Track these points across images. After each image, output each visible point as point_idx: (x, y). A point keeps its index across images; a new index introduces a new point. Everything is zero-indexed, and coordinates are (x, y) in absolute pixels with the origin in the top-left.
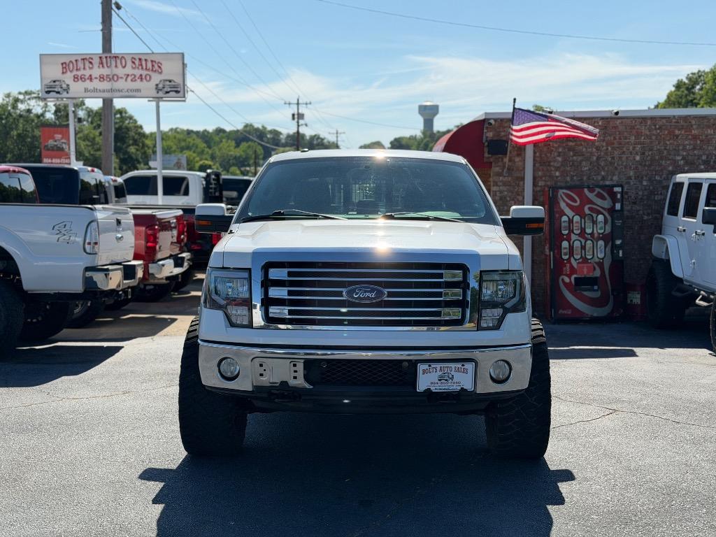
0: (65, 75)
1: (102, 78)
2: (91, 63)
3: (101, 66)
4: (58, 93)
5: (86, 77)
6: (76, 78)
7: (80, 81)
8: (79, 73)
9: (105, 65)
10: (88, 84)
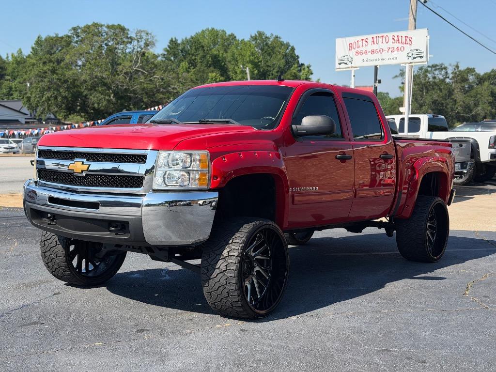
0: (350, 52)
1: (373, 52)
2: (367, 42)
3: (373, 43)
4: (346, 64)
5: (363, 52)
6: (357, 53)
7: (359, 55)
8: (359, 50)
9: (375, 43)
10: (364, 57)
